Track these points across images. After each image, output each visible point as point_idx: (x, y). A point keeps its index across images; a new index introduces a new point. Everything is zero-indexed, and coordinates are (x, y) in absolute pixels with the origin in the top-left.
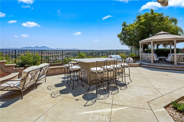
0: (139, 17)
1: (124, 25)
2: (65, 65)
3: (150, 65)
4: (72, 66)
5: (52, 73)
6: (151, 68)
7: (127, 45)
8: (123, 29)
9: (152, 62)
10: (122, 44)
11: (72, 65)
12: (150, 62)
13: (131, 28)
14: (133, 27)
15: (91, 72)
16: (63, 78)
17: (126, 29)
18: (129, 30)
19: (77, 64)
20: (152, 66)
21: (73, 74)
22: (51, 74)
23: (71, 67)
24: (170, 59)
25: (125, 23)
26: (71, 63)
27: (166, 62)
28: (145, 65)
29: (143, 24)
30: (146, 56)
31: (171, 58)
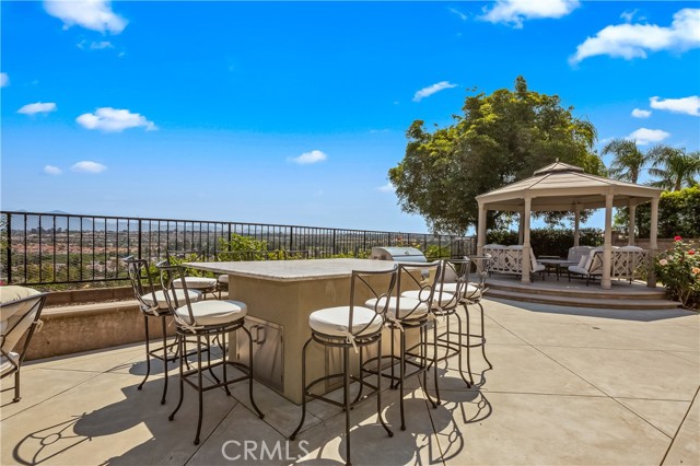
0: (473, 104)
1: (417, 133)
2: (148, 297)
3: (519, 290)
4: (188, 301)
5: (72, 338)
6: (522, 299)
7: (425, 212)
8: (412, 149)
9: (526, 278)
10: (405, 209)
11: (193, 294)
12: (518, 278)
13: (441, 145)
14: (450, 140)
15: (314, 333)
16: (135, 370)
17: (424, 148)
18: (437, 150)
19: (223, 287)
20: (526, 291)
21: (199, 343)
22: (64, 346)
23: (183, 311)
24: (587, 267)
25: (421, 123)
26: (185, 286)
27: (569, 277)
28: (499, 288)
29: (488, 130)
30: (503, 256)
31: (590, 262)
